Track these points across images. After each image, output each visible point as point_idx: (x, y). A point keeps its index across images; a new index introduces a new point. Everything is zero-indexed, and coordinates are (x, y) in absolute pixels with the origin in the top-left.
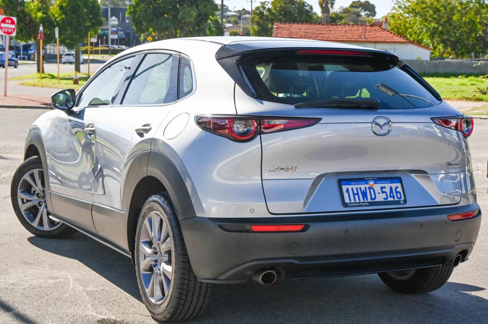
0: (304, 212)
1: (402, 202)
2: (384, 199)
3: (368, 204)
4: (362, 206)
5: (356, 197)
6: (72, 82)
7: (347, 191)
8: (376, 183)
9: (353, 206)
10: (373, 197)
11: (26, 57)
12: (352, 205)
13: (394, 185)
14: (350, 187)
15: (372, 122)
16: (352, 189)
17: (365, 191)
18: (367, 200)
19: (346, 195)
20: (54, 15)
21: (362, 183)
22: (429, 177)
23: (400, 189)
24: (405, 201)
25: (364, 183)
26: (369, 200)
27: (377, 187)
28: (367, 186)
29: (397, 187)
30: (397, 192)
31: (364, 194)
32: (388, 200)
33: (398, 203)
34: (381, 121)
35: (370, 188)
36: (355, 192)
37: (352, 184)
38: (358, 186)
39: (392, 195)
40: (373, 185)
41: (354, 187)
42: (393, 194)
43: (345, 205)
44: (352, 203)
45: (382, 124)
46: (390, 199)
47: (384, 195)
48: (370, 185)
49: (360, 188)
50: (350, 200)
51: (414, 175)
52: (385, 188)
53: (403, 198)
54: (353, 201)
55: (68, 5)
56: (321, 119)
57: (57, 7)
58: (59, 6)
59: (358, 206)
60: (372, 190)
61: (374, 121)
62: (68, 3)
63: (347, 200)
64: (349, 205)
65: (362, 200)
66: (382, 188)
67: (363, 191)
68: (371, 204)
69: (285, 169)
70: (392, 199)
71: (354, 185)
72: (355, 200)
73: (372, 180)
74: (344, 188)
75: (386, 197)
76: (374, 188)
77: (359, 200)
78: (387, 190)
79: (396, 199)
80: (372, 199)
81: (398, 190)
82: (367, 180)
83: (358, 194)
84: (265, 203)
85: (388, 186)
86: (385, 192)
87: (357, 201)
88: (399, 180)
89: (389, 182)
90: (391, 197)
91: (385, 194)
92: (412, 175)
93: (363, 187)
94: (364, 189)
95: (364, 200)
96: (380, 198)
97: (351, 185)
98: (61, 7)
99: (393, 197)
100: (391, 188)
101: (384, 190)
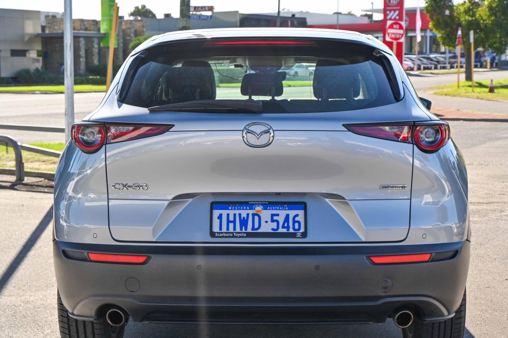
0: (154, 240)
1: (299, 235)
2: (273, 229)
3: (245, 235)
4: (236, 237)
5: (231, 225)
6: (487, 90)
7: (220, 217)
8: (265, 208)
9: (223, 237)
10: (256, 226)
11: (479, 64)
12: (221, 235)
13: (292, 213)
14: (224, 212)
15: (242, 129)
16: (228, 215)
17: (246, 219)
18: (246, 229)
19: (216, 222)
20: (482, 18)
21: (245, 208)
22: (347, 204)
23: (301, 218)
24: (304, 235)
25: (248, 208)
26: (249, 230)
27: (266, 214)
28: (251, 212)
29: (297, 215)
30: (294, 222)
31: (244, 222)
32: (279, 231)
33: (293, 235)
34: (258, 129)
35: (254, 215)
36: (231, 218)
37: (230, 208)
38: (237, 212)
39: (286, 225)
40: (260, 211)
41: (231, 213)
42: (288, 224)
43: (212, 234)
44: (222, 233)
45: (258, 132)
46: (281, 230)
47: (274, 225)
48: (256, 211)
49: (240, 215)
50: (221, 229)
51: (330, 201)
52: (278, 215)
53: (302, 230)
54: (224, 229)
55: (497, 6)
56: (173, 126)
57: (486, 8)
58: (488, 7)
59: (230, 237)
60: (256, 218)
61: (245, 128)
62: (498, 3)
63: (216, 229)
64: (217, 235)
65: (238, 230)
66: (273, 215)
67: (244, 218)
68: (249, 235)
69: (133, 187)
70: (285, 230)
71: (232, 209)
72: (228, 229)
73: (261, 204)
74: (216, 213)
75: (275, 227)
76: (261, 215)
77: (235, 229)
78: (281, 219)
79: (291, 230)
80: (253, 228)
81: (297, 219)
82: (252, 204)
83: (234, 222)
84: (108, 227)
85: (282, 214)
86: (278, 222)
87: (231, 230)
88: (303, 206)
89: (287, 208)
90: (283, 227)
91: (275, 223)
92: (327, 200)
93: (244, 213)
94: (245, 216)
95: (241, 229)
96: (267, 228)
97: (228, 209)
98: (490, 8)
99: (288, 228)
100: (288, 216)
101: (275, 218)
